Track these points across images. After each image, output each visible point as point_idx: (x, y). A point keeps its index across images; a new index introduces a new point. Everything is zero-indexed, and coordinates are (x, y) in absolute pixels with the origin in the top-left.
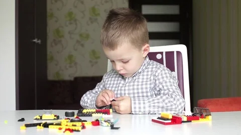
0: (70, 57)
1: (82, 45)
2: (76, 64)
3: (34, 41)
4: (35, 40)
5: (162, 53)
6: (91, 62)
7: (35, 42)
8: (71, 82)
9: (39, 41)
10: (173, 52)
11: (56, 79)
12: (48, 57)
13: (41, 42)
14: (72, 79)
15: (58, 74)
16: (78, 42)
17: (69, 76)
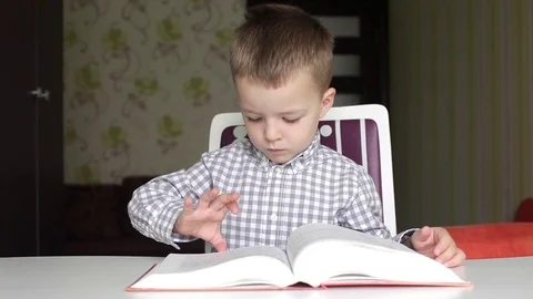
0: (115, 132)
1: (142, 106)
2: (126, 147)
3: (34, 92)
4: (37, 92)
5: (332, 123)
6: (160, 142)
7: (36, 95)
9: (46, 95)
10: (358, 121)
11: (82, 182)
13: (51, 95)
14: (119, 182)
15: (86, 170)
16: (132, 97)
17: (113, 174)
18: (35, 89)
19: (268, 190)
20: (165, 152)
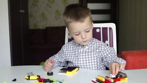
0: (43, 14)
1: (50, 7)
2: (46, 18)
3: (20, 11)
4: (21, 11)
5: (100, 28)
6: (55, 17)
7: (21, 12)
8: (43, 30)
9: (23, 11)
10: (107, 28)
11: (34, 28)
12: (29, 15)
13: (25, 11)
14: (44, 28)
15: (35, 25)
16: (47, 5)
17: (43, 26)
18: (20, 10)
19: (79, 55)
20: (57, 20)
